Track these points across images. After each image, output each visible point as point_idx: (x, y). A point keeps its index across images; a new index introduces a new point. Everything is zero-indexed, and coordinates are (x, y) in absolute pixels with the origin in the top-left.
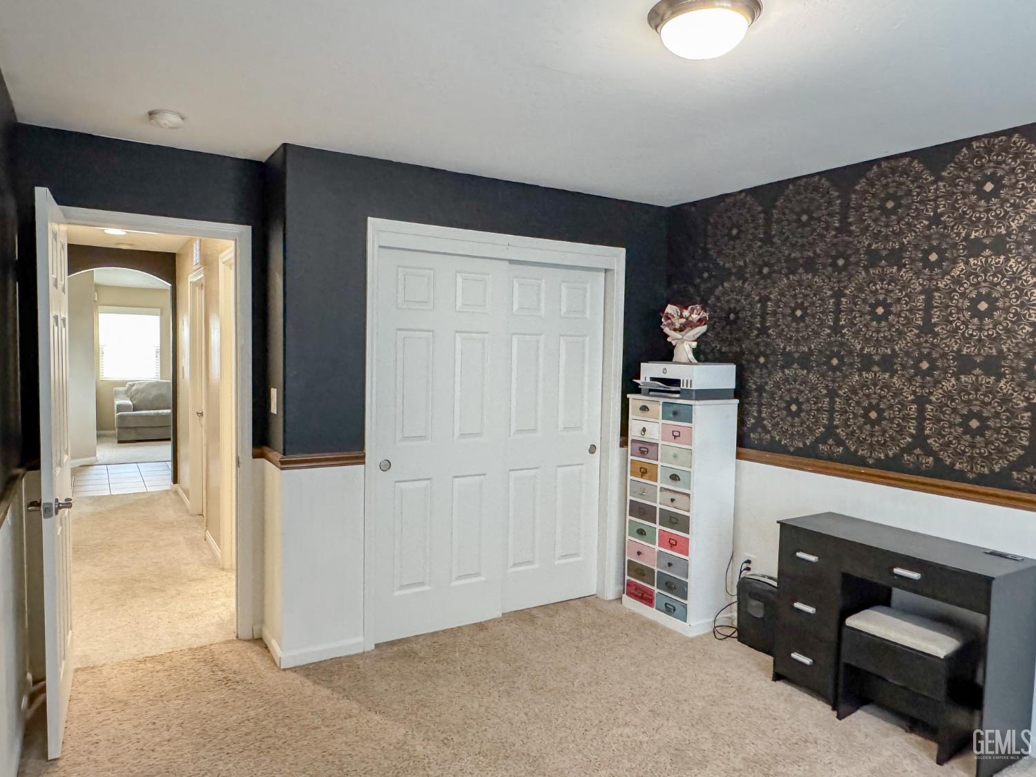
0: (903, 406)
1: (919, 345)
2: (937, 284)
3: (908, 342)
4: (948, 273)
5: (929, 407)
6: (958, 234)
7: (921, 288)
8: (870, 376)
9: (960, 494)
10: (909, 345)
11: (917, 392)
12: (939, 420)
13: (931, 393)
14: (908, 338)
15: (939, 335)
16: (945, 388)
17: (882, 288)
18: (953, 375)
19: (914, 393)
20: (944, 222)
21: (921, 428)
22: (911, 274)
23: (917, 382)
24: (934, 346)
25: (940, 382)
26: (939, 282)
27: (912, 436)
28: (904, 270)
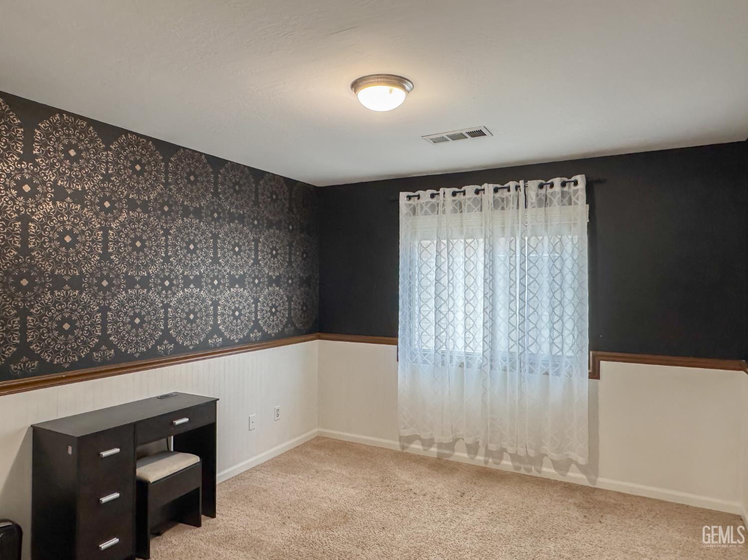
0: (91, 315)
1: (100, 269)
2: (111, 224)
3: (93, 266)
4: (117, 218)
5: (109, 314)
6: (122, 193)
7: (99, 225)
8: (62, 293)
9: (109, 373)
10: (93, 268)
11: (101, 304)
12: (117, 322)
13: (110, 304)
14: (92, 263)
15: (114, 262)
16: (119, 299)
17: (69, 220)
18: (124, 289)
19: (99, 304)
20: (113, 181)
21: (104, 330)
22: (92, 214)
23: (100, 296)
24: (111, 269)
25: (116, 295)
26: (112, 224)
27: (98, 337)
28: (86, 209)
